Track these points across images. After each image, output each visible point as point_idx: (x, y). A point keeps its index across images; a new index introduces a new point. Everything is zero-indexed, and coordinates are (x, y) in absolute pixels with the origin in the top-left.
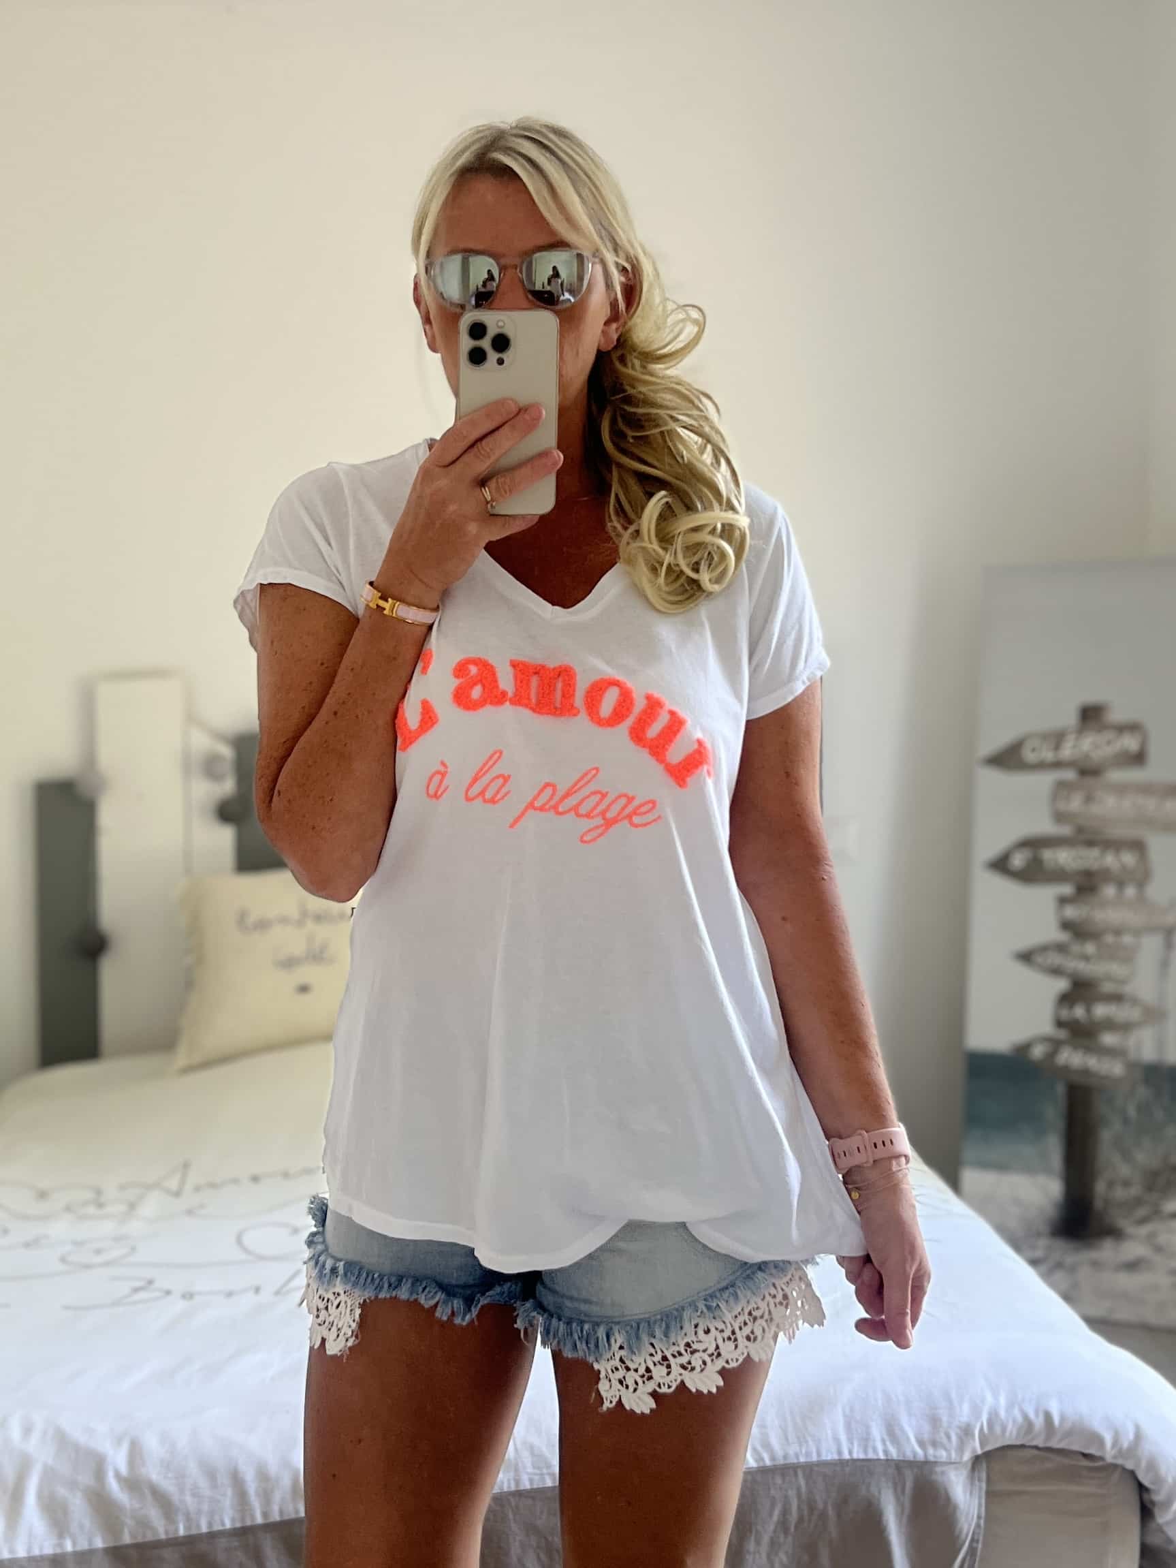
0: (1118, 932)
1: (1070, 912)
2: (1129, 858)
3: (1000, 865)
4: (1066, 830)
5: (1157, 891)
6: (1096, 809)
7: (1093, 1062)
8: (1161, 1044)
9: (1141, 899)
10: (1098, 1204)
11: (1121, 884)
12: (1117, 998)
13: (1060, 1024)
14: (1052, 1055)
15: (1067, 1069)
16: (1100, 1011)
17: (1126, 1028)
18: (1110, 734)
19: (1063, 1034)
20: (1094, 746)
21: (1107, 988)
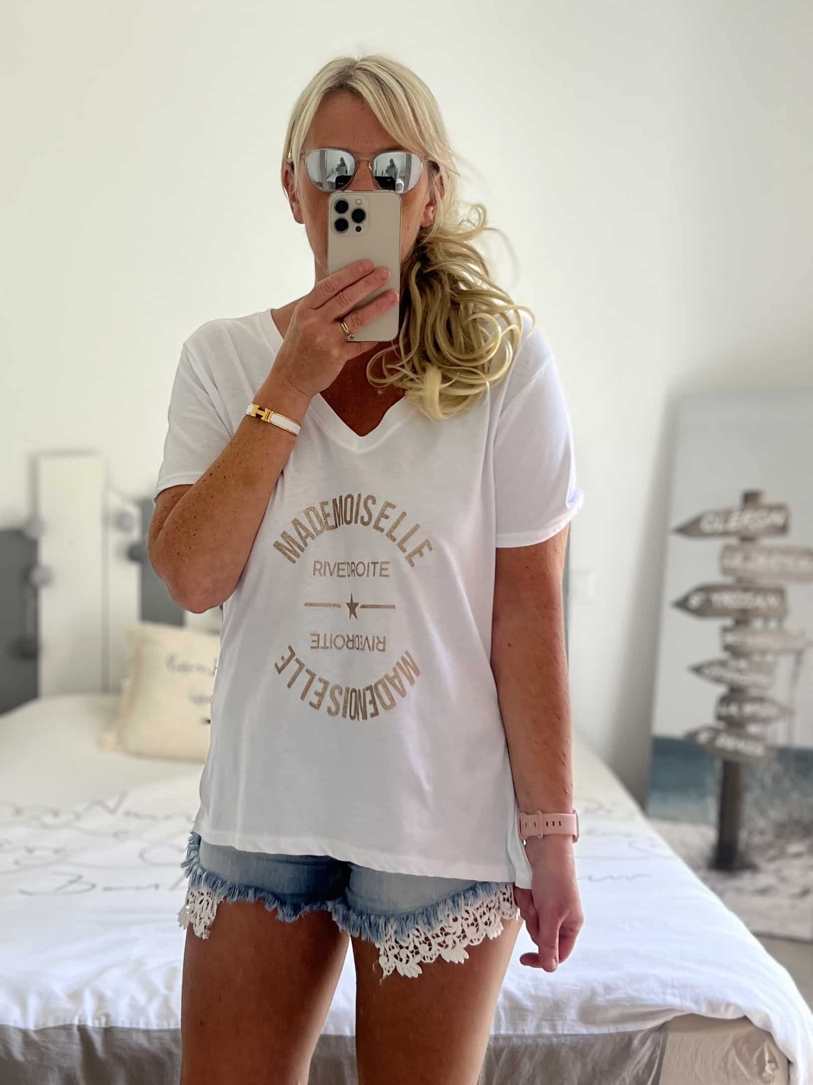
0: (763, 652)
1: (730, 638)
2: (773, 601)
3: (683, 604)
4: (729, 580)
5: (791, 624)
6: (751, 566)
7: (742, 746)
8: (790, 732)
9: (781, 630)
10: (741, 846)
11: (767, 619)
12: (761, 700)
13: (720, 718)
14: (713, 740)
15: (723, 750)
16: (749, 709)
17: (766, 721)
18: (762, 513)
19: (721, 725)
20: (750, 520)
21: (754, 692)
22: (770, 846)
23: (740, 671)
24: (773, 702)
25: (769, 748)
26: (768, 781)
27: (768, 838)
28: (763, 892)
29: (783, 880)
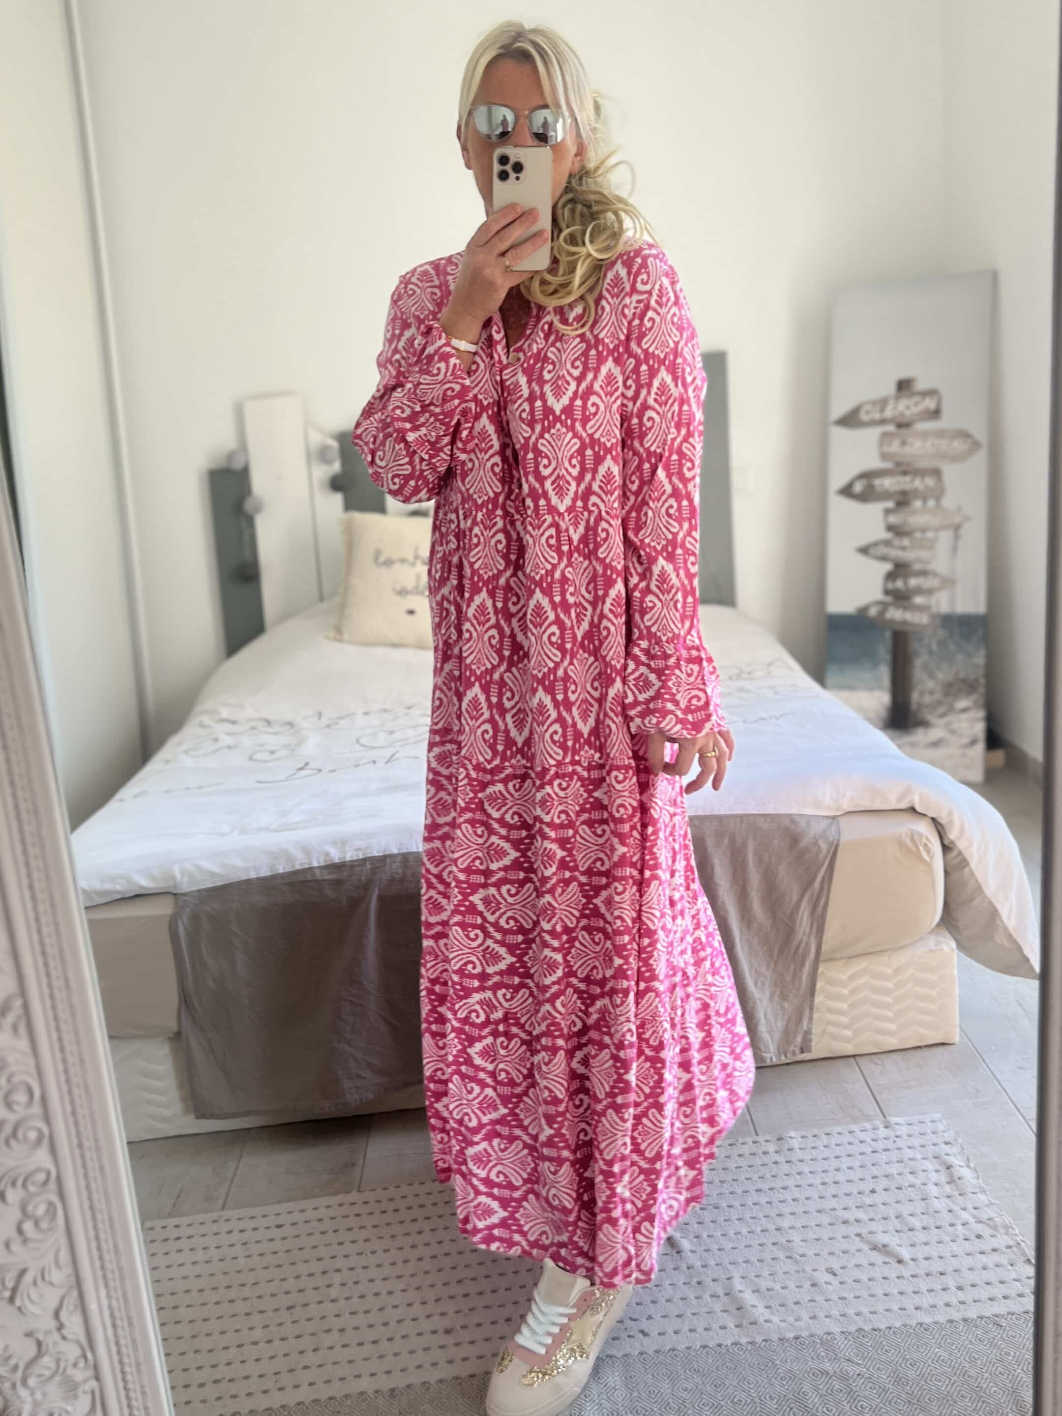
0: (924, 530)
1: (893, 519)
2: (930, 482)
3: (847, 491)
4: (888, 465)
5: (948, 502)
6: (907, 449)
7: (909, 616)
8: (952, 601)
9: (938, 506)
10: (914, 706)
11: (925, 499)
12: (924, 573)
13: (887, 592)
14: (882, 613)
15: (892, 621)
16: (913, 582)
17: (930, 592)
18: (916, 399)
19: (889, 599)
20: (906, 407)
21: (917, 567)
22: (939, 703)
23: (904, 548)
24: (935, 575)
25: (934, 616)
26: (934, 646)
27: (938, 696)
28: (936, 744)
29: (953, 732)
